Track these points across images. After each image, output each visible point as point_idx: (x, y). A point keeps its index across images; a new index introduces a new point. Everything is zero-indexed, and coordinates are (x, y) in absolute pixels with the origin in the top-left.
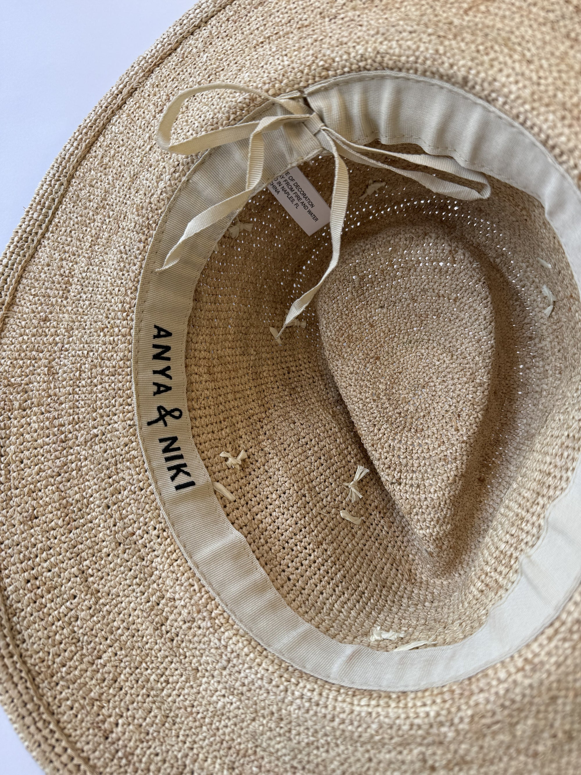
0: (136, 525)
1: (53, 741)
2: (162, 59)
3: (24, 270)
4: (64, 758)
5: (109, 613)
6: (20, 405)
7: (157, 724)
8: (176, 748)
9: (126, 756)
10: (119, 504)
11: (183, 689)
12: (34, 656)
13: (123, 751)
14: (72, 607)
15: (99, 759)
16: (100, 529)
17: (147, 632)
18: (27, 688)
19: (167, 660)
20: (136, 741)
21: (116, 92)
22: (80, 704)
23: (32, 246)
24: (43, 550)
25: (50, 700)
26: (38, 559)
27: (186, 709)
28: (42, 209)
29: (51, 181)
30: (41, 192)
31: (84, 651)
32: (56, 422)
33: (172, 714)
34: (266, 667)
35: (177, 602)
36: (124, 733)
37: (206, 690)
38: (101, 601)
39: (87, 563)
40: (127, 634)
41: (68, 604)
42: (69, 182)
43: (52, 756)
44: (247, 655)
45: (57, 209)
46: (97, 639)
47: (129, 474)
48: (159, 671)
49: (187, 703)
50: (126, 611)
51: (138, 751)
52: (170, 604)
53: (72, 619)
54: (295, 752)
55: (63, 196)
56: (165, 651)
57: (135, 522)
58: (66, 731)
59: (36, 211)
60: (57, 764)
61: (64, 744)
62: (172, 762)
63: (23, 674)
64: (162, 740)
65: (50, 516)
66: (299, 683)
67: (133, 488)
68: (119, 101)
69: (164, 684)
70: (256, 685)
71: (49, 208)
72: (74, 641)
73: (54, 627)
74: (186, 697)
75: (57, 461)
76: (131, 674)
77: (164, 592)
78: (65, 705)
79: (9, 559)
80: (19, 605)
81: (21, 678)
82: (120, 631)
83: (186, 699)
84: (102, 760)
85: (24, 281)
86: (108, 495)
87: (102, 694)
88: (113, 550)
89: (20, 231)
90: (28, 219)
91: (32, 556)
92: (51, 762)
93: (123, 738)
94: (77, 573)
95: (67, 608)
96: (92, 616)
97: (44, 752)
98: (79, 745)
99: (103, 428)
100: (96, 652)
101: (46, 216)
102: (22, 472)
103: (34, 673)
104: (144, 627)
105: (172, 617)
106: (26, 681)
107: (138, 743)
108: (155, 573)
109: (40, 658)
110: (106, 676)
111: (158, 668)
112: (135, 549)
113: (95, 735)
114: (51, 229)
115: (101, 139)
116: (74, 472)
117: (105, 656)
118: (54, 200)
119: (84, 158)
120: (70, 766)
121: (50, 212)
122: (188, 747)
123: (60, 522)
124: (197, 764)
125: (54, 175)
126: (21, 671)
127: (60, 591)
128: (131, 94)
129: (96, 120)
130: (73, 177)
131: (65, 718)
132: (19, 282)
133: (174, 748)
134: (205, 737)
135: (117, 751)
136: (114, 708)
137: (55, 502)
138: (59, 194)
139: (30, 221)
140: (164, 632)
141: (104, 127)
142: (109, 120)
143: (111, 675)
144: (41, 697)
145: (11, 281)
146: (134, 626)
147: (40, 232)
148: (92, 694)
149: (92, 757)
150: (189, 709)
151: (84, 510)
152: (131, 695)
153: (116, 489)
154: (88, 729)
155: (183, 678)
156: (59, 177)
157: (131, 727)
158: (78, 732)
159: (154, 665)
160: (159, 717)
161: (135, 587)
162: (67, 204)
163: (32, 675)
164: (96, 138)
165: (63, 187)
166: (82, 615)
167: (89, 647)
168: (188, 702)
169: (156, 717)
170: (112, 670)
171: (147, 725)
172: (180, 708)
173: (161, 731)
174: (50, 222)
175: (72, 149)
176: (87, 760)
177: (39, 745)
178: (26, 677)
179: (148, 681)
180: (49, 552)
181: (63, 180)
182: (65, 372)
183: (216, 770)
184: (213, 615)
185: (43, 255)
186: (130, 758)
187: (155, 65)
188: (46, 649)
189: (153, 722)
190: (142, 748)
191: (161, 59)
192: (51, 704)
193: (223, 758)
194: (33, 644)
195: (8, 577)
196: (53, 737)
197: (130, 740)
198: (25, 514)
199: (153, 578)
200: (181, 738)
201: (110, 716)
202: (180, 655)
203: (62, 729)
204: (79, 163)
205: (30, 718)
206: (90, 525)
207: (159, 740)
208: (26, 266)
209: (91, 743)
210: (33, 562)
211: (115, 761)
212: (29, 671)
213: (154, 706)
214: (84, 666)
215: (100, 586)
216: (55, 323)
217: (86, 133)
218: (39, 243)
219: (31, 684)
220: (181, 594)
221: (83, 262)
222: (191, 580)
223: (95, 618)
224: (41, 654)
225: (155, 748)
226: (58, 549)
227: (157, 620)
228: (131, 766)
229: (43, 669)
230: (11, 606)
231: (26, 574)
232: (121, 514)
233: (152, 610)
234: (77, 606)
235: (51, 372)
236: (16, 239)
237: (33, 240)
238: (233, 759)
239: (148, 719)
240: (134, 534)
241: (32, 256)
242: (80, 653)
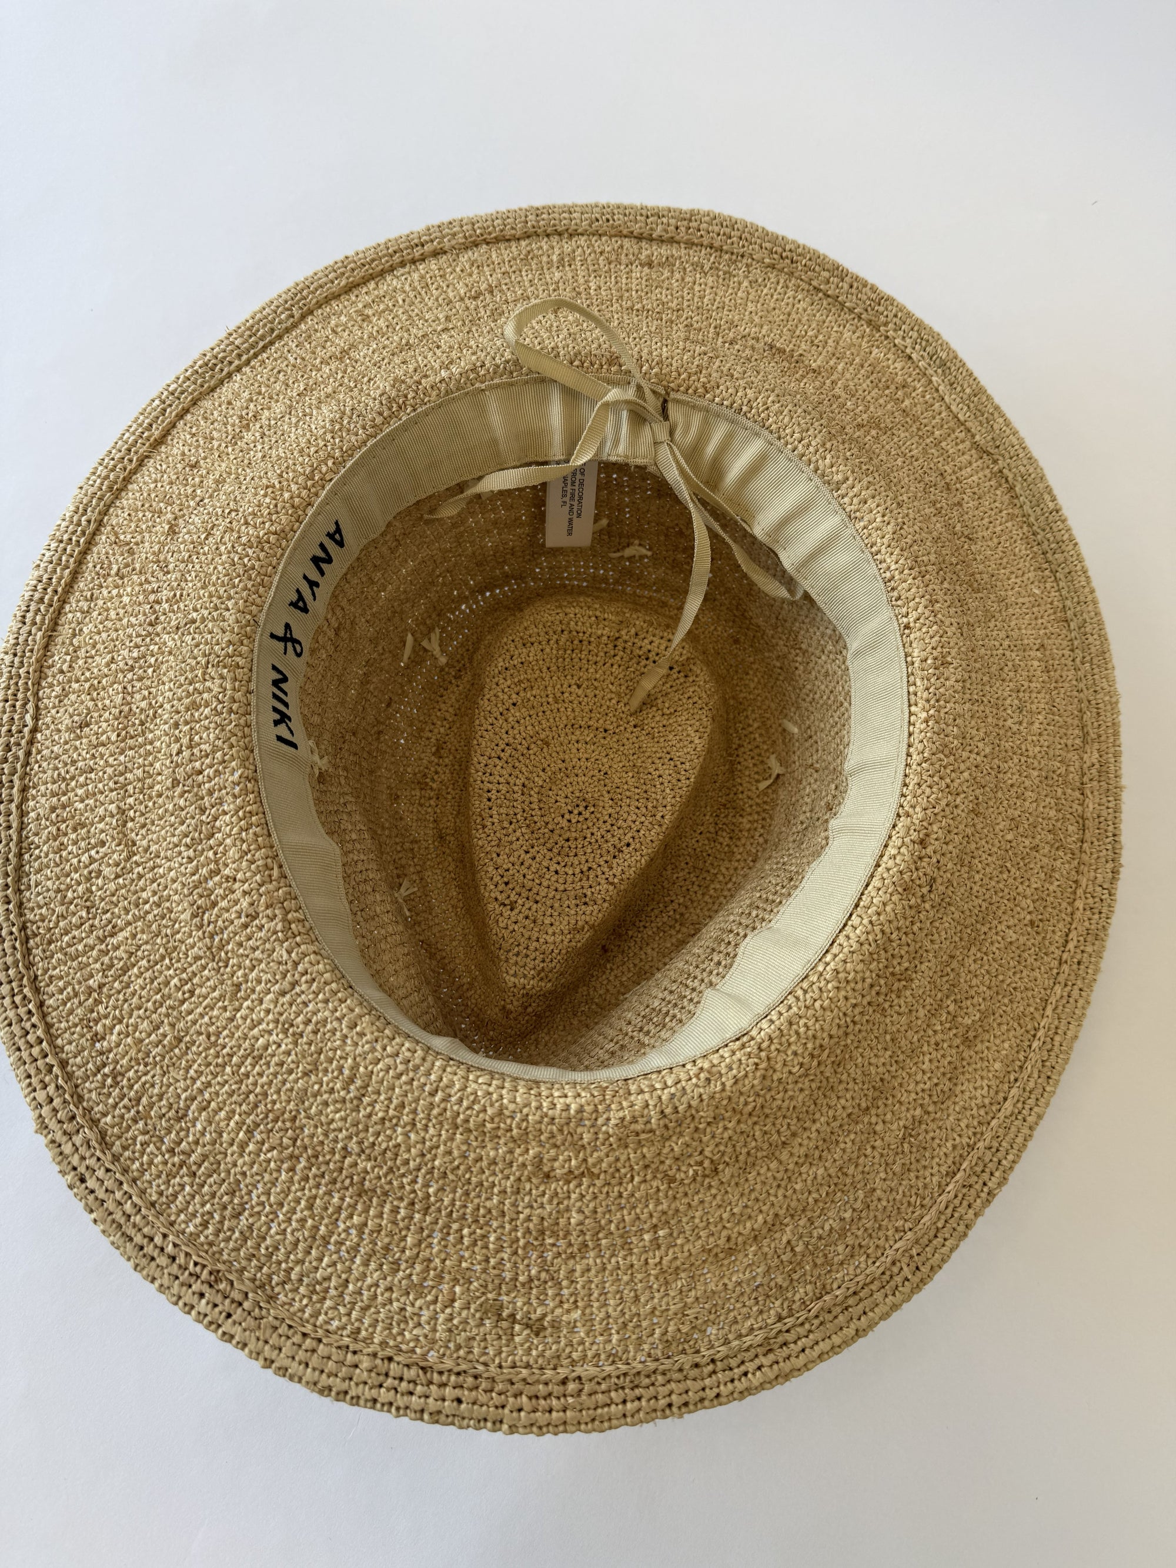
0: (208, 761)
1: (28, 1025)
2: (497, 240)
3: (195, 404)
4: (35, 1051)
5: (140, 876)
6: (119, 570)
7: (164, 1046)
8: (182, 1084)
9: (114, 1074)
10: (193, 724)
11: (212, 1009)
12: (36, 911)
13: (111, 1067)
14: (97, 857)
15: (80, 1067)
16: (159, 755)
17: (182, 917)
18: (15, 948)
19: (199, 963)
20: (131, 1060)
21: (416, 241)
22: (74, 989)
23: (218, 376)
24: (83, 772)
25: (39, 973)
26: (73, 783)
27: (208, 1037)
28: (250, 336)
29: (278, 307)
30: (259, 316)
31: (97, 922)
32: (152, 597)
33: (188, 1038)
34: (352, 1006)
35: (237, 885)
36: (118, 1045)
37: (244, 1018)
38: (135, 858)
39: (131, 800)
40: (156, 912)
41: (93, 853)
42: (303, 317)
43: (21, 1043)
44: (326, 983)
45: (272, 343)
46: (116, 910)
47: (221, 686)
48: (184, 976)
49: (212, 1029)
50: (162, 880)
51: (131, 1074)
52: (224, 885)
53: (93, 875)
54: (359, 1128)
55: (288, 330)
56: (200, 949)
57: (207, 756)
58: (49, 1019)
59: (242, 336)
60: (25, 1055)
61: (40, 1033)
62: (171, 1101)
63: (14, 930)
64: (165, 1068)
65: (104, 725)
66: (394, 1038)
67: (219, 707)
68: (417, 252)
69: (187, 995)
70: (329, 1027)
71: (263, 337)
72: (88, 904)
73: (69, 879)
74: (214, 1020)
75: (136, 650)
76: (148, 970)
77: (221, 866)
78: (56, 986)
79: (41, 775)
80: (36, 840)
81: (12, 933)
82: (147, 907)
83: (213, 1024)
84: (83, 1069)
85: (189, 417)
86: (182, 708)
87: (104, 985)
88: (168, 789)
89: (209, 354)
90: (226, 342)
91: (68, 777)
92: (19, 1049)
93: (115, 1051)
94: (115, 812)
95: (90, 857)
96: (117, 877)
97: (13, 1035)
98: (59, 1042)
99: (205, 613)
100: (110, 927)
101: (252, 347)
102: (90, 660)
103: (29, 932)
104: (180, 908)
105: (224, 904)
106: (16, 940)
107: (133, 1063)
108: (216, 835)
109: (41, 914)
110: (116, 962)
111: (184, 970)
112: (196, 795)
113: (82, 1036)
114: (252, 363)
115: (372, 285)
116: (150, 671)
117: (121, 936)
118: (272, 330)
119: (337, 297)
120: (40, 1063)
121: (261, 344)
122: (198, 1089)
123: (114, 737)
124: (204, 1114)
125: (286, 302)
126: (14, 925)
127: (89, 832)
128: (435, 254)
129: (373, 260)
130: (311, 312)
131: (51, 1002)
132: (181, 416)
133: (178, 1084)
134: (226, 1082)
135: (104, 1065)
136: (115, 1008)
137: (115, 707)
138: (284, 326)
139: (228, 346)
140: (206, 922)
141: (382, 274)
142: (392, 269)
143: (121, 963)
144: (29, 966)
145: (171, 413)
146: (168, 904)
147: (237, 362)
148: (91, 982)
149: (71, 1061)
150: (213, 1039)
151: (148, 725)
152: (140, 998)
153: (194, 702)
154: (76, 1025)
155: (216, 994)
156: (292, 306)
157: (129, 1040)
158: (62, 1025)
159: (179, 965)
160: (168, 1038)
161: (183, 849)
162: (290, 341)
163: (26, 934)
164: (365, 281)
165: (292, 320)
166: (107, 871)
167: (104, 917)
168: (214, 1027)
169: (165, 1036)
170: (125, 955)
171: (150, 1043)
172: (200, 1033)
173: (167, 1056)
174: (256, 356)
175: (324, 280)
176: (63, 1064)
177: (10, 1025)
178: (17, 934)
179: (167, 983)
180: (89, 776)
181: (297, 313)
182: (189, 532)
183: (230, 1128)
184: (290, 916)
185: (226, 392)
186: (119, 1079)
187: (485, 240)
188: (52, 906)
189: (160, 1042)
190: (137, 1071)
191: (496, 238)
192: (40, 978)
193: (243, 1116)
194: (39, 894)
195: (34, 798)
196: (29, 1019)
197: (123, 1057)
198: (76, 718)
199: (212, 842)
200: (192, 1072)
201: (106, 1017)
202: (220, 960)
203: (44, 1016)
204: (327, 300)
205: (8, 987)
206: (149, 747)
207: (162, 1067)
208: (199, 399)
209: (74, 1044)
210: (68, 785)
211: (99, 1077)
212: (24, 928)
213: (166, 1021)
214: (90, 941)
215: (139, 837)
216: (204, 472)
217: (353, 270)
218: (229, 375)
219: (22, 944)
220: (248, 874)
221: (278, 408)
222: (269, 860)
223: (121, 881)
224: (44, 911)
225: (153, 1077)
226: (101, 774)
227: (199, 902)
228: (117, 1090)
229: (41, 931)
230: (27, 838)
231: (55, 799)
232: (191, 740)
233: (195, 887)
234: (103, 858)
235: (173, 531)
236: (200, 363)
237: (222, 370)
238: (258, 1120)
239: (153, 1036)
240: (200, 772)
241: (213, 390)
242: (91, 922)
